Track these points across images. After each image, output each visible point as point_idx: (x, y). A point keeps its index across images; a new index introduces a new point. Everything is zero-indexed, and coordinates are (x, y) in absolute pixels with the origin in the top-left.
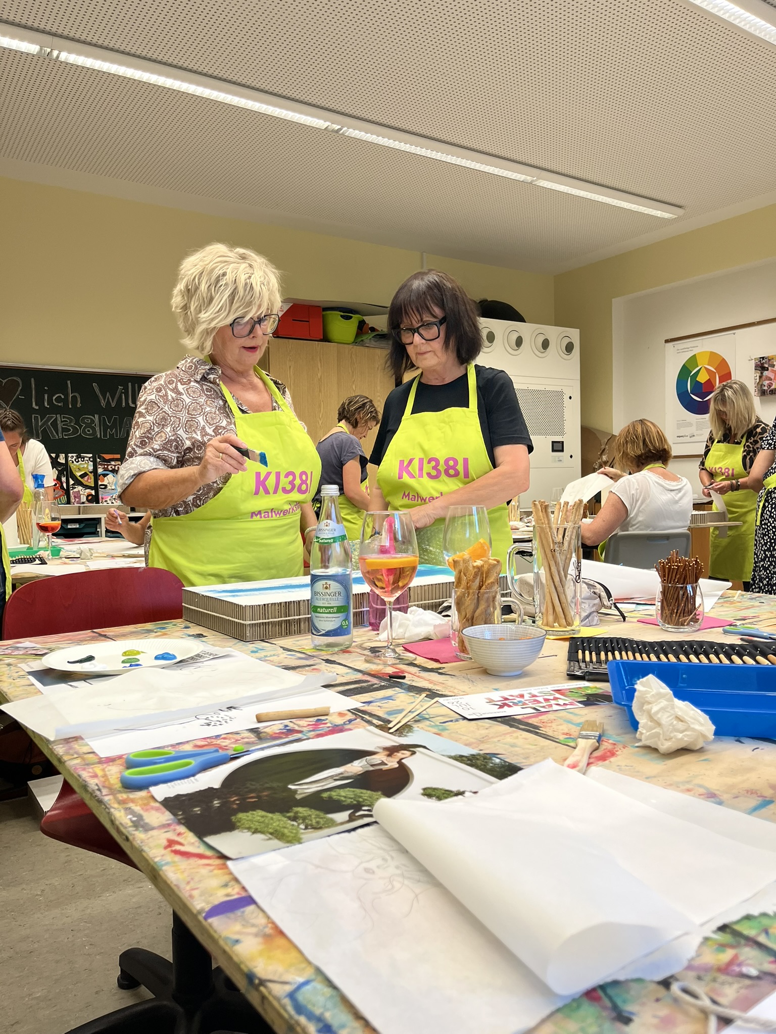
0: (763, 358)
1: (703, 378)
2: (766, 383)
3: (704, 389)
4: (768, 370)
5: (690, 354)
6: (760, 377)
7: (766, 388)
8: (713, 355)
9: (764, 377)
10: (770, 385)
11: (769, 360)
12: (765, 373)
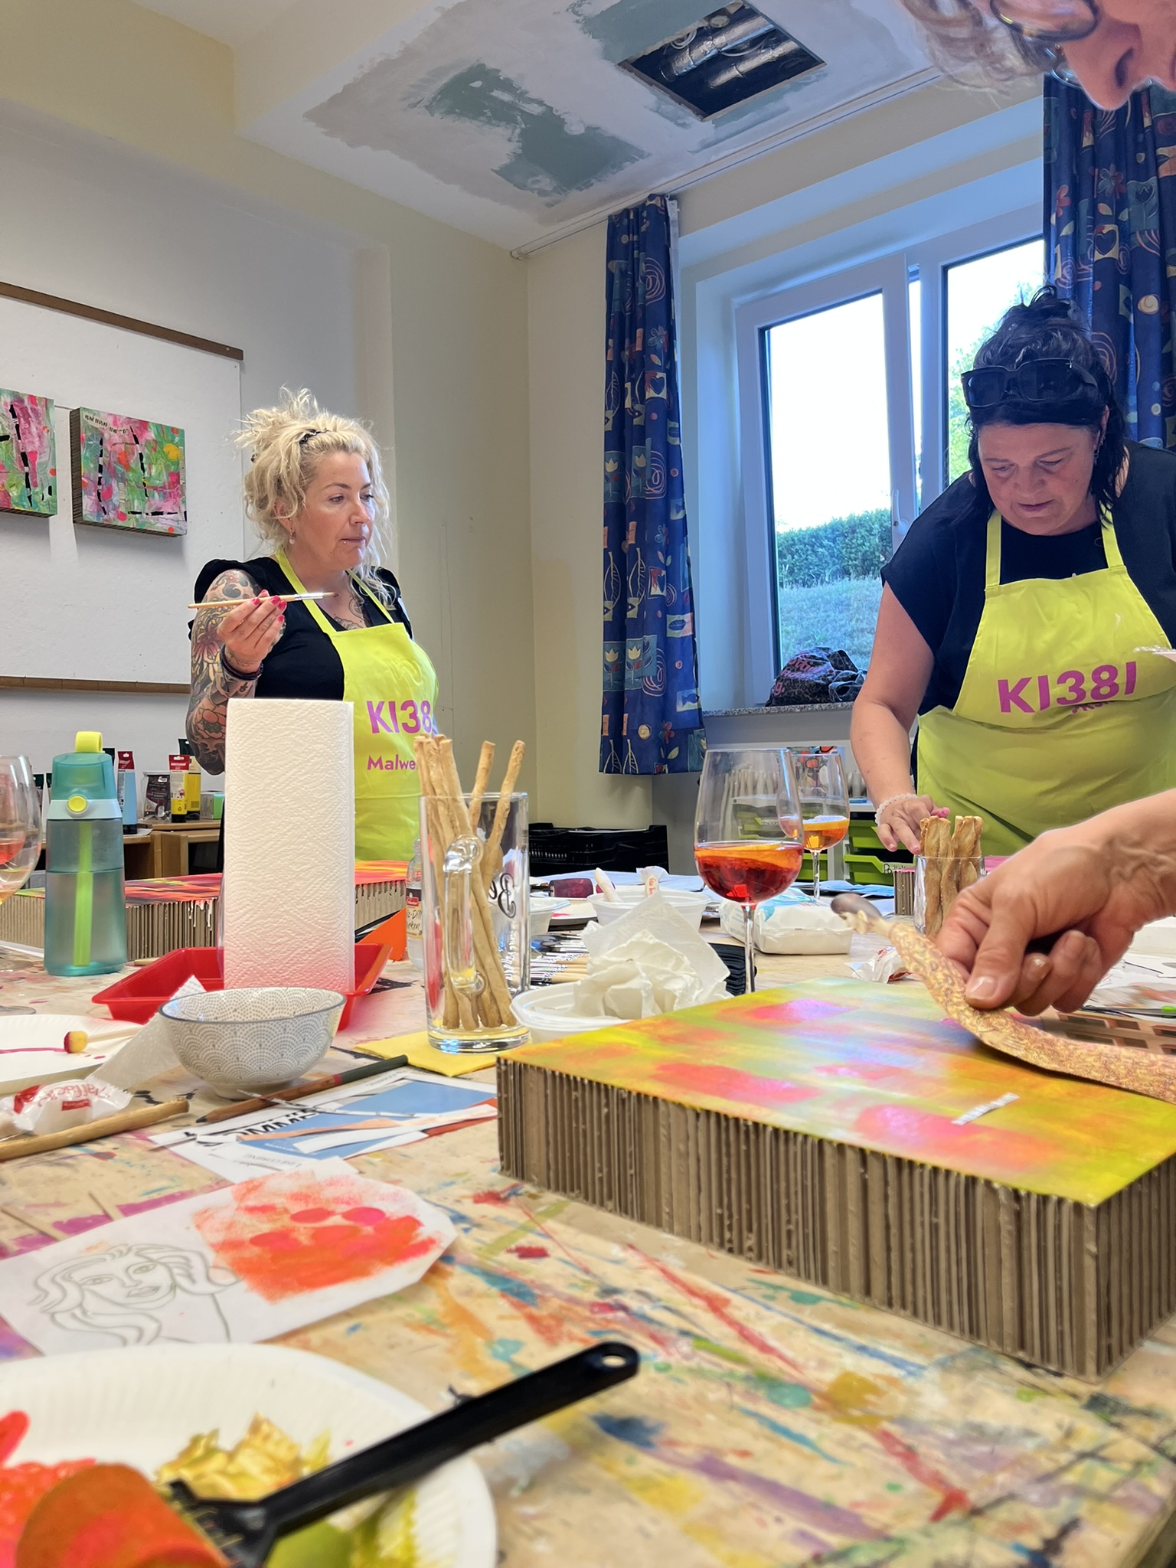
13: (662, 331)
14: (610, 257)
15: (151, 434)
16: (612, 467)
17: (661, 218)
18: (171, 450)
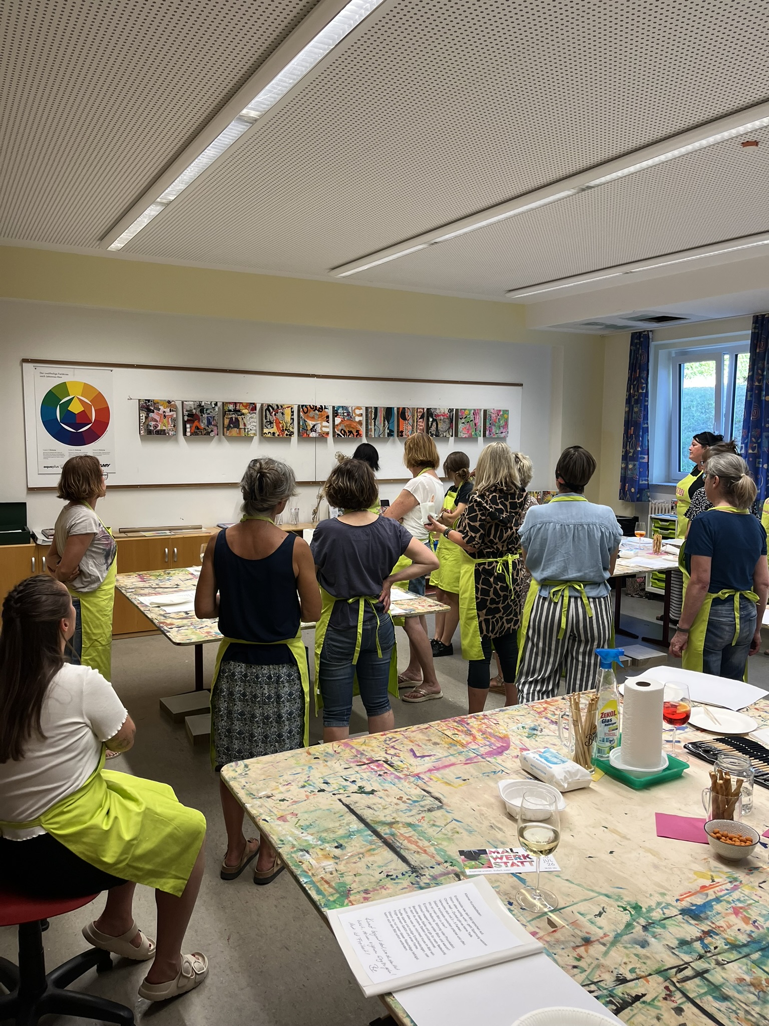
0: (149, 401)
1: (76, 408)
2: (153, 423)
3: (76, 420)
4: (153, 412)
5: (58, 382)
6: (146, 418)
7: (152, 428)
8: (87, 388)
9: (150, 418)
10: (156, 426)
11: (155, 403)
12: (151, 415)
13: (645, 372)
14: (631, 345)
15: (501, 413)
16: (627, 409)
17: (647, 337)
18: (506, 416)
